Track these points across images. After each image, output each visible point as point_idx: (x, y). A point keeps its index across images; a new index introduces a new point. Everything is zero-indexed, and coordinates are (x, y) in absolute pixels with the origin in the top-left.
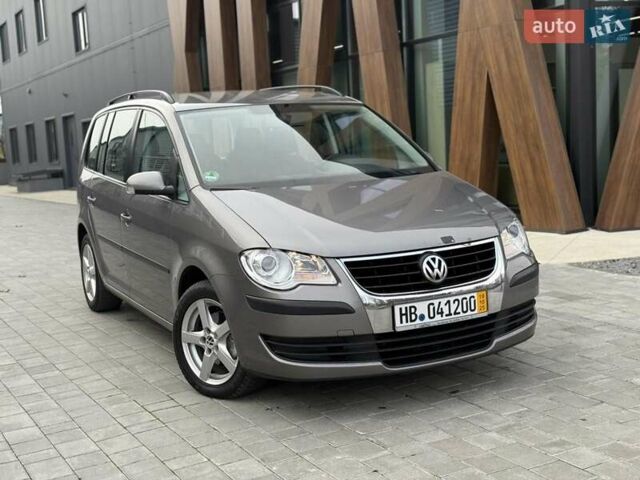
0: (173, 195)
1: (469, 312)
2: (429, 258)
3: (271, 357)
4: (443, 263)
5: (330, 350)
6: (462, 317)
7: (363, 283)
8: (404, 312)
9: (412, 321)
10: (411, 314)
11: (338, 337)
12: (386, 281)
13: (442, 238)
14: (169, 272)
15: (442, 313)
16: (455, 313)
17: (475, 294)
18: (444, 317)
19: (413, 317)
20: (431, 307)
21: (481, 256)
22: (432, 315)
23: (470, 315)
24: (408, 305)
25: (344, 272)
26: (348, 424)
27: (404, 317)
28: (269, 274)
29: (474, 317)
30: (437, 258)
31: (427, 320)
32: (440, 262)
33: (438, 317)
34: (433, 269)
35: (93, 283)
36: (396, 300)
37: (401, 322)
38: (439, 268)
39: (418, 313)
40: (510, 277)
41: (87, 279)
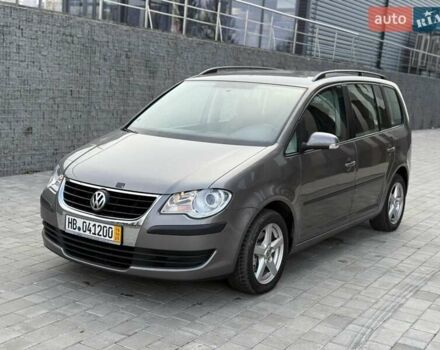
4: (104, 199)
8: (70, 221)
9: (74, 229)
16: (98, 234)
17: (113, 227)
18: (91, 234)
19: (75, 226)
22: (85, 230)
24: (73, 218)
27: (70, 224)
29: (110, 242)
30: (102, 194)
32: (102, 197)
33: (88, 232)
34: (95, 200)
37: (68, 227)
38: (99, 201)
39: (78, 225)
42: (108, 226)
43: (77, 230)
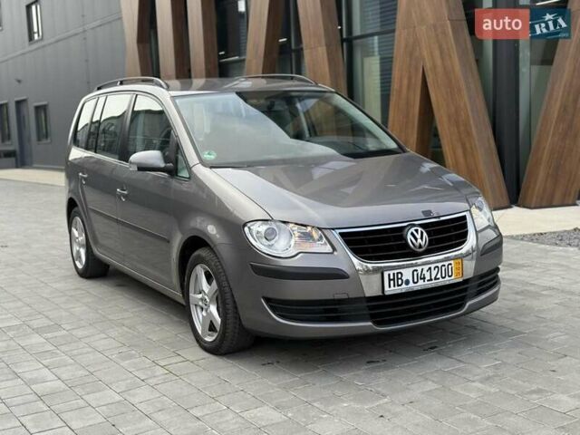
0: (173, 172)
1: (447, 278)
2: (413, 230)
3: (273, 318)
4: (425, 234)
5: (326, 311)
6: (441, 282)
7: (357, 252)
8: (392, 277)
9: (398, 285)
10: (398, 279)
11: (334, 300)
12: (375, 250)
13: (423, 212)
14: (168, 242)
15: (424, 278)
16: (436, 279)
17: (452, 262)
18: (426, 282)
19: (400, 281)
20: (415, 273)
21: (456, 228)
22: (416, 280)
23: (448, 280)
24: (396, 272)
25: (339, 243)
26: (346, 376)
27: (392, 282)
28: (270, 243)
29: (451, 282)
30: (420, 229)
31: (411, 284)
32: (422, 233)
33: (421, 282)
34: (416, 239)
35: (83, 252)
36: (385, 267)
37: (390, 286)
38: (422, 238)
39: (404, 279)
40: (481, 247)
41: (76, 248)
42: (446, 263)
43: (404, 286)
